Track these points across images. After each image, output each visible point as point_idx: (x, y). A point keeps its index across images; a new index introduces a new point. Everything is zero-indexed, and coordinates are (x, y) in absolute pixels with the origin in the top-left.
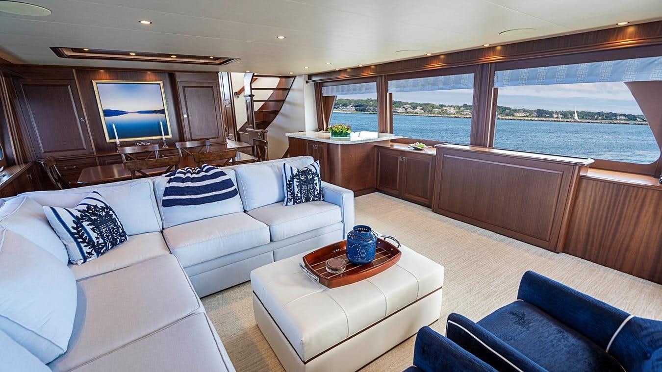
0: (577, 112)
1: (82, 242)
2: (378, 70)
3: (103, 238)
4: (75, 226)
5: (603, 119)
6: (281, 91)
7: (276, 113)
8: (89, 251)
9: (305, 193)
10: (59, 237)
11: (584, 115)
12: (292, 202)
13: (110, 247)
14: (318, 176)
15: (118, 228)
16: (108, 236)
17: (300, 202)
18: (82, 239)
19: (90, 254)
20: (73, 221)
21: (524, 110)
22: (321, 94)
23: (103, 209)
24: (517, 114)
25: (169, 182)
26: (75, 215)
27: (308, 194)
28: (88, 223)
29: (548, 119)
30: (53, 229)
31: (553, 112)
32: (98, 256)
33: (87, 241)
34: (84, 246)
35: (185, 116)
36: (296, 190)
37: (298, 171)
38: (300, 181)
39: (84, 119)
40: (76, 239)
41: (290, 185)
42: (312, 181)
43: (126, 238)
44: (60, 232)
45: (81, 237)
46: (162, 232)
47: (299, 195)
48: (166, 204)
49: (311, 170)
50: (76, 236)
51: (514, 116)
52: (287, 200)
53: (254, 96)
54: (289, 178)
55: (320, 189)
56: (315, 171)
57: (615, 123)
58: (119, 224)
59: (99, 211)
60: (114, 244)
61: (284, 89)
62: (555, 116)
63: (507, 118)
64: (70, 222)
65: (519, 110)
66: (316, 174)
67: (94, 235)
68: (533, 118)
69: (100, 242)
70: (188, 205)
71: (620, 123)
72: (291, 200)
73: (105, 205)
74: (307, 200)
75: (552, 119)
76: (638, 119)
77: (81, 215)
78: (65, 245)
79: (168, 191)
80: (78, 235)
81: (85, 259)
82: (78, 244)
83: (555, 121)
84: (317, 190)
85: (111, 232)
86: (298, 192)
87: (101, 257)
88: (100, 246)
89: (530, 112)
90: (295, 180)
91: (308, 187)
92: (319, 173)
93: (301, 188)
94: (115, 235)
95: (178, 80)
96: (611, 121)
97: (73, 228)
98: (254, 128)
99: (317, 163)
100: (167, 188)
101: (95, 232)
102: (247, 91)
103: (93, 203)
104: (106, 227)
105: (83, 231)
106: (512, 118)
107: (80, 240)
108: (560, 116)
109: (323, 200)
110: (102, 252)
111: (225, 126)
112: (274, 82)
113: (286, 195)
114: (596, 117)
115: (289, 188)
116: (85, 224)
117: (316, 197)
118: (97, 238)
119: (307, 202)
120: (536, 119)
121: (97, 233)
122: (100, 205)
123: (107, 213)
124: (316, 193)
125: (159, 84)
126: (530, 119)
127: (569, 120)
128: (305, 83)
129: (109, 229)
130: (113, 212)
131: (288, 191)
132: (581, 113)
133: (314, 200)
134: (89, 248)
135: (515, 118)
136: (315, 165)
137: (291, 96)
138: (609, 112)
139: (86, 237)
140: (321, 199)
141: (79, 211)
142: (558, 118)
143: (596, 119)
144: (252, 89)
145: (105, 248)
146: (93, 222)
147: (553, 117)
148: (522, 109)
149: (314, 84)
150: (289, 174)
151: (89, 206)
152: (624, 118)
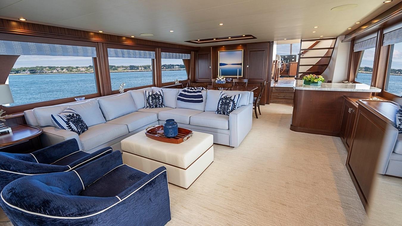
5: (166, 68)
21: (123, 67)
24: (119, 69)
29: (136, 70)
31: (138, 66)
51: (117, 70)
57: (173, 70)
62: (140, 68)
63: (114, 71)
65: (120, 66)
68: (128, 71)
71: (175, 70)
83: (140, 71)
89: (126, 68)
96: (171, 69)
106: (116, 71)
108: (143, 68)
114: (162, 67)
120: (130, 71)
126: (126, 71)
127: (148, 70)
135: (118, 71)
138: (169, 64)
142: (142, 69)
147: (139, 69)
152: (177, 67)
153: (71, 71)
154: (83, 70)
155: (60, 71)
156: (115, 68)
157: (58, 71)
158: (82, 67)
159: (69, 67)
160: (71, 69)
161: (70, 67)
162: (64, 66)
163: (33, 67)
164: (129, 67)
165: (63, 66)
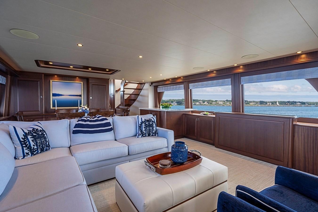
0: (278, 102)
1: (25, 147)
2: (184, 79)
3: (37, 145)
4: (24, 137)
5: (290, 104)
6: (138, 90)
7: (135, 100)
8: (28, 152)
9: (148, 131)
10: (13, 143)
11: (281, 103)
12: (141, 136)
13: (39, 152)
14: (155, 123)
15: (46, 142)
16: (40, 145)
17: (145, 136)
18: (25, 145)
19: (28, 154)
20: (23, 134)
21: (254, 102)
22: (157, 91)
23: (41, 131)
24: (251, 103)
25: (78, 121)
26: (25, 132)
27: (149, 132)
28: (31, 137)
29: (265, 105)
30: (11, 138)
31: (267, 102)
32: (32, 156)
33: (28, 146)
34: (26, 149)
35: (91, 98)
36: (143, 129)
37: (145, 120)
38: (146, 125)
39: (42, 97)
40: (22, 145)
41: (140, 127)
42: (152, 126)
43: (49, 148)
44: (14, 140)
45: (25, 144)
46: (69, 148)
47: (145, 132)
48: (75, 132)
49: (151, 120)
50: (23, 143)
51: (249, 104)
52: (139, 134)
53: (125, 91)
54: (140, 123)
55: (156, 130)
56: (154, 120)
57: (296, 106)
58: (47, 140)
59: (38, 132)
60: (42, 150)
61: (139, 89)
62: (268, 103)
63: (246, 105)
64: (21, 135)
65: (252, 101)
66: (154, 122)
67: (32, 144)
68: (258, 105)
69: (34, 148)
70: (86, 133)
72: (140, 134)
73: (43, 129)
74: (149, 135)
75: (267, 105)
76: (306, 104)
77: (28, 132)
78: (15, 148)
79: (77, 126)
80: (24, 143)
81: (24, 156)
82: (23, 147)
83: (268, 106)
84: (154, 130)
85: (42, 144)
86: (144, 131)
87: (33, 157)
88: (34, 150)
89: (257, 102)
90: (143, 124)
91: (149, 128)
92: (155, 121)
93: (146, 128)
94: (44, 145)
95: (90, 82)
96: (294, 105)
97: (22, 138)
98: (123, 106)
99: (155, 117)
100: (76, 124)
101: (33, 142)
102: (122, 89)
103: (36, 127)
104: (40, 140)
105: (27, 141)
106: (248, 105)
107: (24, 145)
108: (270, 104)
109: (157, 136)
110: (34, 153)
111: (109, 104)
112: (135, 86)
113: (138, 132)
114: (287, 103)
115: (140, 128)
116: (29, 137)
117: (154, 134)
118: (34, 145)
119: (149, 136)
120: (260, 105)
121: (34, 143)
122: (39, 129)
123: (42, 133)
124: (154, 132)
125: (81, 83)
126: (256, 105)
127: (274, 105)
128: (149, 86)
129: (41, 141)
130: (46, 134)
131: (139, 130)
132: (280, 102)
133: (152, 135)
134: (28, 151)
135: (250, 105)
136: (154, 117)
137: (142, 92)
139: (28, 144)
140: (157, 135)
141: (28, 130)
142: (269, 104)
143: (287, 104)
144: (124, 88)
145: (36, 152)
146: (33, 137)
147: (267, 104)
148: (253, 101)
149: (153, 87)
150: (140, 121)
151: (34, 129)
152: (300, 103)
153: (211, 104)
154: (221, 103)
155: (202, 103)
156: (248, 103)
157: (200, 103)
158: (220, 101)
159: (209, 100)
160: (211, 102)
161: (211, 100)
162: (206, 100)
163: (180, 100)
164: (259, 102)
165: (204, 100)
